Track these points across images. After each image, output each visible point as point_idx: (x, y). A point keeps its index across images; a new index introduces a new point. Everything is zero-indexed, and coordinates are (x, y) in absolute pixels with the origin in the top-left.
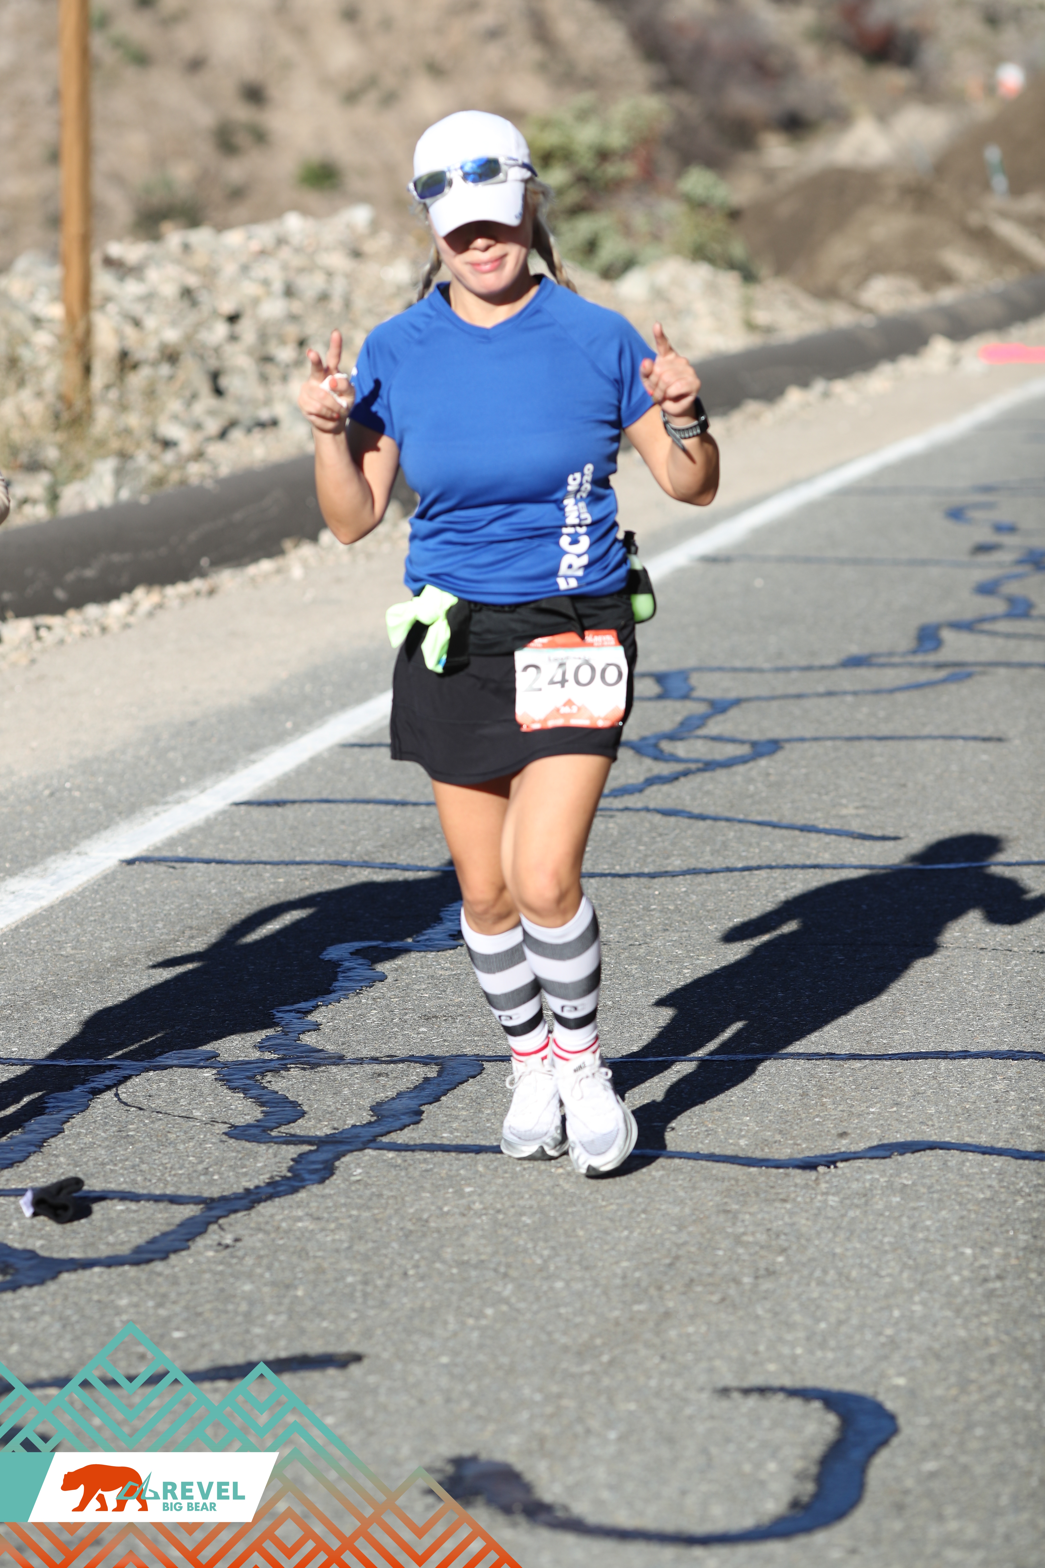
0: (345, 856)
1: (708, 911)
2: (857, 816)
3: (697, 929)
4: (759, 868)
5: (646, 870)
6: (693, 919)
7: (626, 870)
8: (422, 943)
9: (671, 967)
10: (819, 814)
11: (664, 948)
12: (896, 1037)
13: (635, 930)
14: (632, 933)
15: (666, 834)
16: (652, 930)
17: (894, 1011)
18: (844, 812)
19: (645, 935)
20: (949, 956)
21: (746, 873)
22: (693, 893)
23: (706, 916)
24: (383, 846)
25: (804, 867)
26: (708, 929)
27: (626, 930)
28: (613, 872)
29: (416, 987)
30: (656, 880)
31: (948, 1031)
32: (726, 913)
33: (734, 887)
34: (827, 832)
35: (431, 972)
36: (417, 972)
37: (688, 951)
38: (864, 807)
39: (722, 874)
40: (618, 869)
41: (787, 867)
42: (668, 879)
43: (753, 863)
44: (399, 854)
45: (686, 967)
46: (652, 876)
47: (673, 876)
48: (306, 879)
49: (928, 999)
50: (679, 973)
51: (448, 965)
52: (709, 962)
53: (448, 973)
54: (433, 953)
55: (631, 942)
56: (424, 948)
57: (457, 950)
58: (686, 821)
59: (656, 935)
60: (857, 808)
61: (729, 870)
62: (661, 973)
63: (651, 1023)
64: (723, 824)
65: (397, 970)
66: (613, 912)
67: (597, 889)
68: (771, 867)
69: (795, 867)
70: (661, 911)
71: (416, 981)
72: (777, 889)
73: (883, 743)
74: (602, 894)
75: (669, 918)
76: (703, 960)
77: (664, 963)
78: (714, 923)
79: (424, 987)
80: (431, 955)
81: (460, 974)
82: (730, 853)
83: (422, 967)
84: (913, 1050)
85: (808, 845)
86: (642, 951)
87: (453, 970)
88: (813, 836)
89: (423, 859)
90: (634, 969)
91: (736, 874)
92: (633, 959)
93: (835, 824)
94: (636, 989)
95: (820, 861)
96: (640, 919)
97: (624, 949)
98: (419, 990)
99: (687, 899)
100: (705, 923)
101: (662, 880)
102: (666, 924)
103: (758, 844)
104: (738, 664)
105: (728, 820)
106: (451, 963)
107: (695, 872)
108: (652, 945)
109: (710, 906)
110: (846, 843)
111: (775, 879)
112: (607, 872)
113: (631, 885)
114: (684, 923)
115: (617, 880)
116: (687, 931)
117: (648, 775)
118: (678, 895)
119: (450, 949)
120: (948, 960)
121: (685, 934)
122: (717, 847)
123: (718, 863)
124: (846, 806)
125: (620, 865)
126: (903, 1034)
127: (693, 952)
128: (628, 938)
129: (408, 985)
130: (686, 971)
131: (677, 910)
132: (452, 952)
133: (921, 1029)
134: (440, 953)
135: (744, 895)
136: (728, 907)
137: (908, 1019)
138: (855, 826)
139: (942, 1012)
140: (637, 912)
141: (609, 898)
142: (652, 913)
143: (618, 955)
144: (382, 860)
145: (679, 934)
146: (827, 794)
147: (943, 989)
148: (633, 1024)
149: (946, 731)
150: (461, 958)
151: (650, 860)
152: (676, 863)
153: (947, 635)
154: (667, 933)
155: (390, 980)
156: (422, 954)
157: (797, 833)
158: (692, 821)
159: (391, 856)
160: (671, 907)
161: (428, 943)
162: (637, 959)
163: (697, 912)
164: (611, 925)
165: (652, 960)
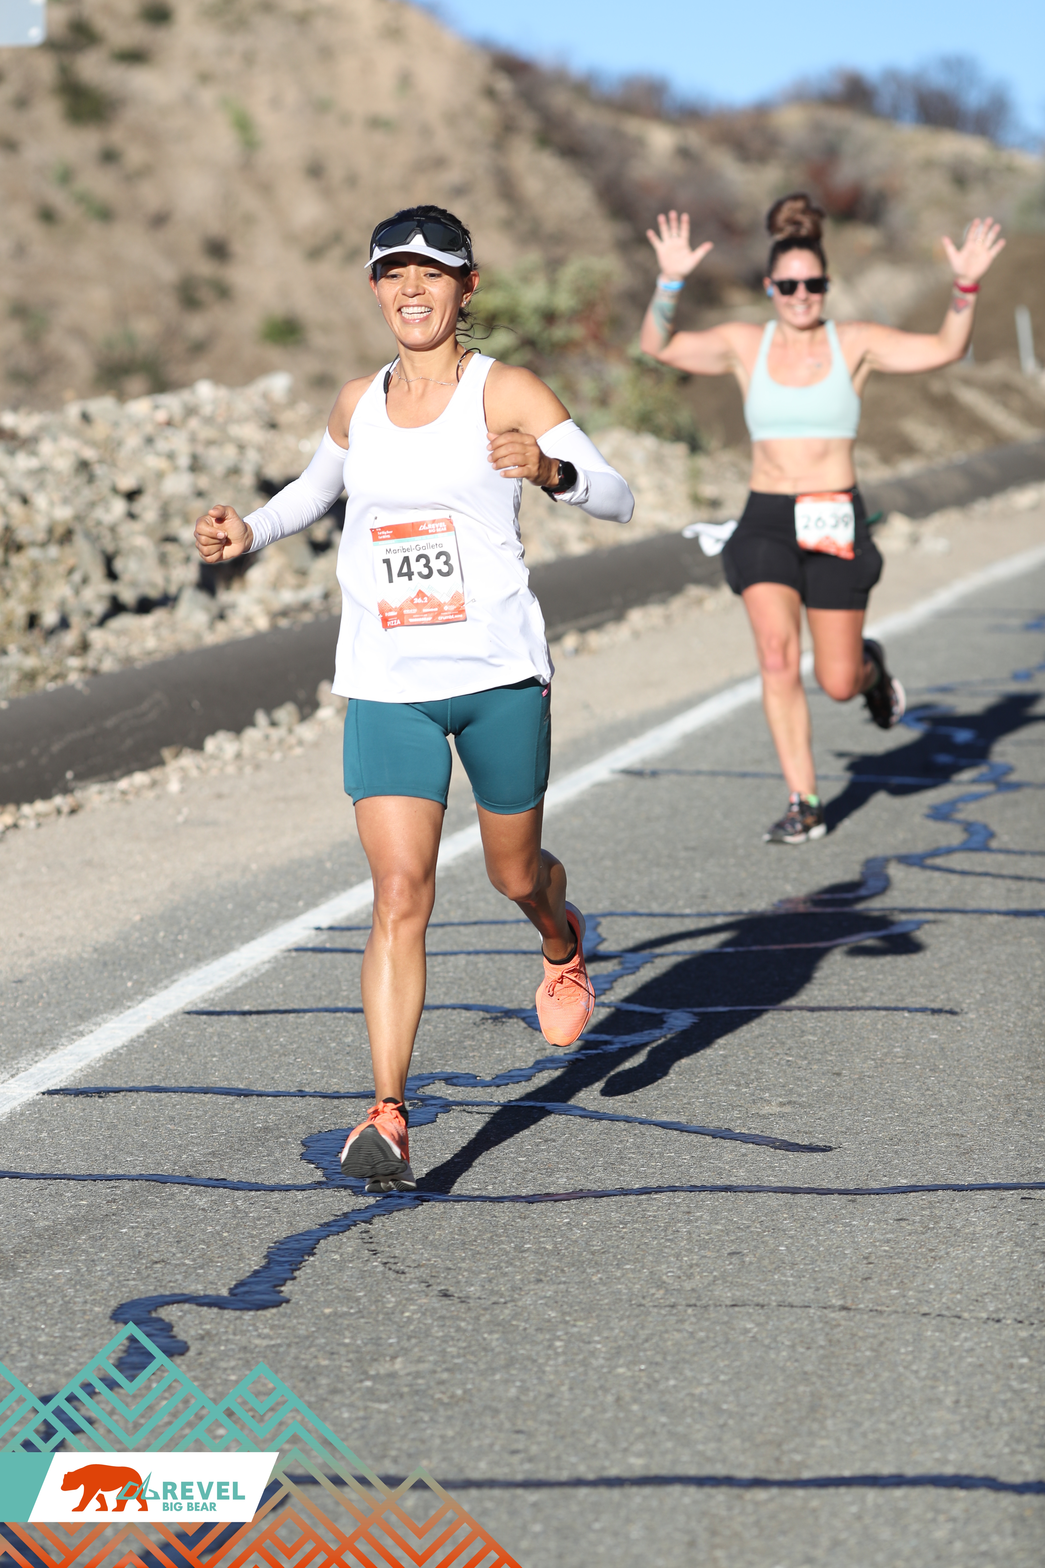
0: (166, 1169)
1: (593, 1253)
2: (782, 1116)
3: (577, 1279)
4: (659, 1190)
5: (524, 1192)
6: (573, 1265)
7: (500, 1192)
8: (239, 1298)
9: (540, 1337)
10: (736, 1114)
11: (535, 1308)
12: (814, 1451)
13: (502, 1280)
14: (497, 1285)
15: (554, 1141)
16: (522, 1280)
17: (813, 1409)
18: (766, 1110)
19: (513, 1289)
20: (883, 1325)
21: (643, 1197)
22: (578, 1225)
23: (590, 1260)
24: (213, 1154)
25: (714, 1189)
26: (590, 1281)
27: (490, 1281)
28: (484, 1193)
29: (223, 1364)
30: (535, 1206)
31: (879, 1442)
32: (615, 1256)
33: (628, 1218)
34: (745, 1139)
35: (244, 1341)
36: (227, 1340)
37: (564, 1314)
38: (789, 1103)
39: (614, 1199)
40: (491, 1190)
41: (693, 1189)
42: (549, 1204)
43: (653, 1183)
44: (231, 1166)
45: (559, 1338)
46: (531, 1200)
47: (556, 1201)
48: (114, 1201)
49: (856, 1391)
50: (550, 1347)
51: (266, 1331)
52: (588, 1331)
53: (265, 1342)
54: (251, 1313)
55: (494, 1299)
56: (242, 1305)
57: (281, 1309)
58: (579, 1120)
59: (527, 1288)
60: (782, 1104)
61: (624, 1192)
62: (528, 1347)
63: (507, 1425)
64: (622, 1125)
65: (202, 1338)
66: (479, 1253)
67: (462, 1219)
68: (673, 1189)
69: (703, 1189)
70: (536, 1253)
71: (224, 1355)
72: (679, 1221)
73: (816, 1014)
74: (467, 1226)
75: (544, 1264)
76: (581, 1326)
77: (531, 1331)
78: (598, 1272)
79: (233, 1363)
80: (248, 1315)
81: (279, 1345)
82: (627, 1168)
83: (235, 1334)
84: (834, 1473)
85: (720, 1157)
86: (507, 1312)
87: (271, 1339)
88: (727, 1143)
89: (259, 1172)
90: (494, 1339)
91: (632, 1198)
92: (495, 1324)
93: (754, 1128)
94: (494, 1371)
95: (734, 1181)
96: (510, 1263)
97: (486, 1309)
98: (225, 1369)
99: (569, 1234)
100: (588, 1271)
101: (542, 1206)
102: (540, 1272)
103: (661, 1154)
104: (655, 908)
105: (627, 1120)
106: (272, 1327)
107: (580, 1195)
108: (520, 1304)
109: (596, 1245)
110: (766, 1153)
111: (678, 1206)
112: (477, 1193)
113: (503, 1212)
114: (563, 1271)
115: (488, 1205)
116: (565, 1283)
117: (539, 1057)
118: (559, 1228)
119: (273, 1307)
120: (882, 1330)
121: (562, 1286)
122: (612, 1160)
123: (610, 1184)
124: (769, 1102)
125: (494, 1183)
126: (823, 1447)
127: (569, 1314)
128: (493, 1292)
129: (213, 1360)
130: (558, 1344)
131: (556, 1252)
132: (274, 1310)
133: (844, 1438)
134: (260, 1312)
135: (639, 1230)
136: (618, 1247)
137: (829, 1423)
138: (778, 1132)
139: (872, 1411)
140: (507, 1253)
141: (475, 1233)
142: (526, 1255)
143: (477, 1318)
144: (209, 1175)
145: (553, 1288)
146: (747, 1085)
147: (876, 1376)
148: (484, 1427)
149: (889, 1000)
150: (284, 1320)
151: (529, 1176)
152: (561, 1183)
153: (895, 871)
154: (541, 1285)
155: (191, 1353)
156: (238, 1313)
157: (709, 1139)
158: (585, 1121)
159: (221, 1168)
160: (549, 1247)
161: (248, 1298)
162: (499, 1324)
163: (580, 1254)
164: (473, 1272)
165: (517, 1326)
